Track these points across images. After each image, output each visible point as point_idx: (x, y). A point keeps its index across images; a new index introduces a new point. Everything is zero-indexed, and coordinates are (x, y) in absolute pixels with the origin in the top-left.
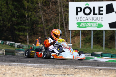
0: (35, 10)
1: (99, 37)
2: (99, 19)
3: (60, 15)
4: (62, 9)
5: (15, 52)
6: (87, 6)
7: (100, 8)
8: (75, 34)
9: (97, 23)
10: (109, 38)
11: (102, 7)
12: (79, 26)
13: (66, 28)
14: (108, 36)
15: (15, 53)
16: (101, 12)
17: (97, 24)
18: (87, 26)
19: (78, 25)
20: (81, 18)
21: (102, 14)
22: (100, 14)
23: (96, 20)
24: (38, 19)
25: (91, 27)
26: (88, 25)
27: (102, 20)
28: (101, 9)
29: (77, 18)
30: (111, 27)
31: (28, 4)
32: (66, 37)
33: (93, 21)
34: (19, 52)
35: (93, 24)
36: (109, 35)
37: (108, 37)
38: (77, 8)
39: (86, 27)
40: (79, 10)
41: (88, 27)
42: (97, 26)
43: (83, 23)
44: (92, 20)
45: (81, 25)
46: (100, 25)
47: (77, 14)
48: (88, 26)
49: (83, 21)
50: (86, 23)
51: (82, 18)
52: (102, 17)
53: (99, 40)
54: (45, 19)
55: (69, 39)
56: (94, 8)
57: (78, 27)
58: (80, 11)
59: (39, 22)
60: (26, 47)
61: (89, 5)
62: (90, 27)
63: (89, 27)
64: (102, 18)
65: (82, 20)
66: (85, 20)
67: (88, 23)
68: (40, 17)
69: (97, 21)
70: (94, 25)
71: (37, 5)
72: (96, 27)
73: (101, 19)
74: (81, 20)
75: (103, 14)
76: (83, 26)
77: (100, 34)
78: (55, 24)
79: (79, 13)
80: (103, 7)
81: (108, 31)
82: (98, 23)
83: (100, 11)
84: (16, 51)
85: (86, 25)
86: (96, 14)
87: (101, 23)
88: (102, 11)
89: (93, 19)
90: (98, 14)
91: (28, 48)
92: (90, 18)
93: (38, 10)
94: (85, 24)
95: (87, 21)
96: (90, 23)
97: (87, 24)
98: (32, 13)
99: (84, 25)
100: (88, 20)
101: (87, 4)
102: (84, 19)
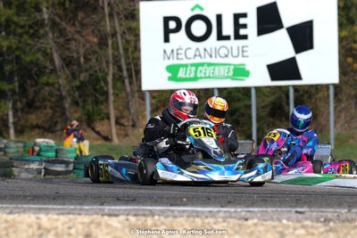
0: (31, 31)
1: (237, 110)
2: (235, 53)
3: (110, 42)
4: (117, 25)
5: (13, 166)
6: (197, 12)
7: (237, 17)
8: (160, 101)
9: (230, 65)
10: (268, 110)
11: (245, 15)
12: (174, 78)
13: (131, 83)
14: (263, 104)
15: (14, 169)
16: (242, 32)
17: (232, 67)
18: (199, 75)
19: (170, 75)
20: (179, 52)
21: (245, 37)
22: (238, 37)
23: (227, 56)
24: (42, 59)
25: (214, 78)
26: (202, 71)
27: (245, 54)
28: (242, 21)
29: (169, 52)
30: (273, 78)
31: (8, 11)
32: (132, 111)
33: (219, 60)
34: (26, 167)
35: (216, 68)
36: (266, 103)
37: (263, 107)
38: (167, 20)
39: (195, 79)
40: (172, 25)
41: (201, 78)
42: (231, 74)
43: (186, 66)
44: (213, 55)
45: (181, 74)
46: (241, 72)
47: (167, 40)
48: (203, 76)
49: (185, 61)
50: (197, 65)
51: (183, 52)
52: (246, 46)
53: (235, 117)
54: (64, 60)
55: (140, 117)
56: (219, 18)
57: (170, 79)
58: (177, 29)
59: (45, 67)
60: (17, 147)
61: (202, 9)
62: (209, 77)
63: (206, 78)
64: (245, 49)
65: (183, 56)
66: (193, 56)
67: (202, 65)
68: (49, 51)
69: (230, 60)
70: (222, 71)
71: (37, 14)
72: (228, 77)
73: (243, 51)
74: (180, 56)
75: (249, 37)
76: (188, 76)
77: (239, 100)
78: (96, 71)
79: (172, 36)
80: (248, 15)
81: (264, 90)
82: (234, 65)
83: (237, 26)
84: (15, 164)
85: (196, 72)
86: (228, 38)
87: (243, 65)
88: (245, 26)
89: (217, 51)
90: (232, 37)
91: (22, 150)
92: (208, 50)
93: (42, 31)
94: (194, 69)
95: (198, 60)
96: (210, 65)
97: (200, 68)
98: (23, 40)
99: (188, 72)
100: (203, 56)
101: (197, 6)
102: (191, 54)
